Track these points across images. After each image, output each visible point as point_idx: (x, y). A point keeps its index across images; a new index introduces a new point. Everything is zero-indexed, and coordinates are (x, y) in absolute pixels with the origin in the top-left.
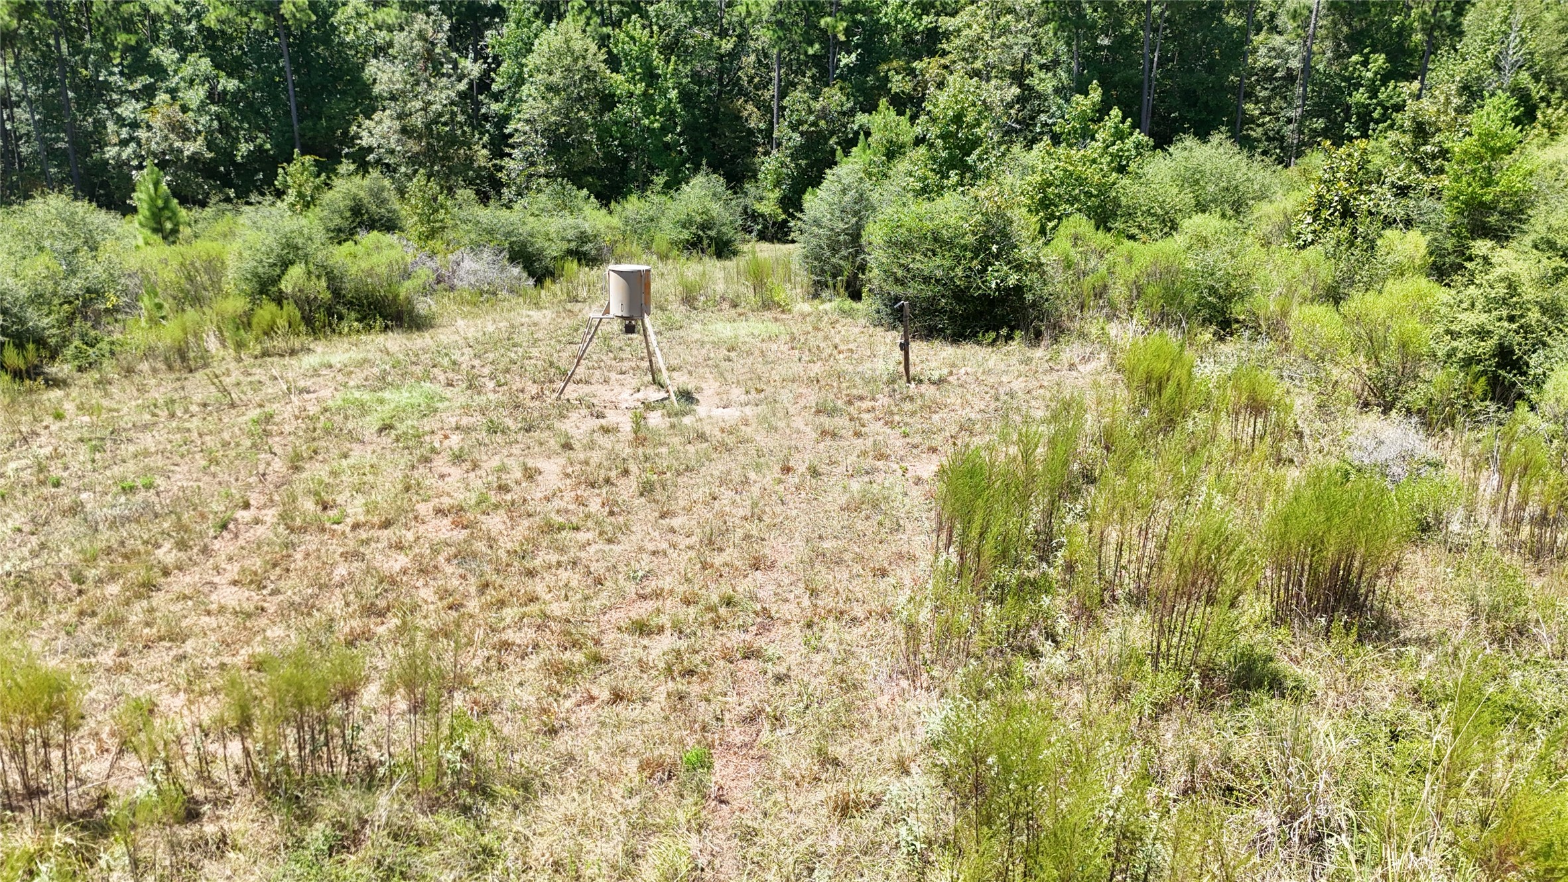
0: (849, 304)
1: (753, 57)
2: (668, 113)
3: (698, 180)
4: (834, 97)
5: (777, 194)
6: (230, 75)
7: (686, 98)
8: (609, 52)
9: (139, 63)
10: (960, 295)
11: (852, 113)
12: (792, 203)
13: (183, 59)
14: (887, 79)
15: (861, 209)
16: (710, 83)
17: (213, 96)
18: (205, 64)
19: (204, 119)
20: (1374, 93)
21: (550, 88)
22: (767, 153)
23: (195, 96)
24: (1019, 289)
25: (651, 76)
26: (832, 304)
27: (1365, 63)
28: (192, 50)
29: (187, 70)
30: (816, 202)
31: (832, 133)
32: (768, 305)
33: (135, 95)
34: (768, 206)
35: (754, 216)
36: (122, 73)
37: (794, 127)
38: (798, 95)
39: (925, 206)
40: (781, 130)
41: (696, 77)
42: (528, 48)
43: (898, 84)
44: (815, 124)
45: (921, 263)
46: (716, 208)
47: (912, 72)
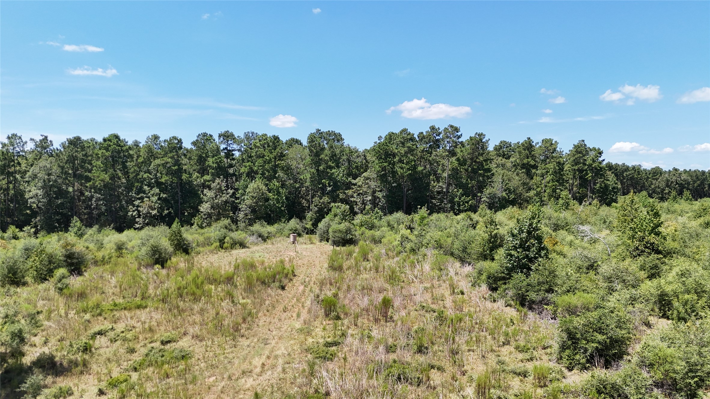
0: (326, 242)
1: (304, 188)
2: (283, 203)
3: (293, 220)
4: (326, 199)
5: (311, 223)
6: (164, 193)
7: (287, 198)
8: (268, 188)
9: (140, 190)
10: (343, 239)
11: (329, 203)
12: (315, 225)
13: (151, 189)
14: (339, 195)
15: (329, 226)
16: (293, 194)
17: (159, 199)
18: (157, 191)
19: (157, 205)
20: (460, 198)
21: (253, 197)
22: (308, 212)
23: (155, 199)
24: (352, 238)
25: (279, 193)
26: (324, 243)
27: (458, 191)
28: (154, 187)
29: (152, 192)
30: (321, 225)
31: (325, 207)
32: (312, 243)
33: (139, 199)
34: (309, 226)
35: (305, 228)
36: (135, 193)
37: (315, 206)
38: (316, 199)
39: (338, 226)
40: (312, 207)
41: (290, 193)
42: (247, 187)
43: (341, 196)
44: (321, 205)
45: (337, 235)
46: (298, 226)
47: (345, 193)
